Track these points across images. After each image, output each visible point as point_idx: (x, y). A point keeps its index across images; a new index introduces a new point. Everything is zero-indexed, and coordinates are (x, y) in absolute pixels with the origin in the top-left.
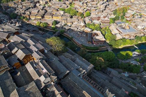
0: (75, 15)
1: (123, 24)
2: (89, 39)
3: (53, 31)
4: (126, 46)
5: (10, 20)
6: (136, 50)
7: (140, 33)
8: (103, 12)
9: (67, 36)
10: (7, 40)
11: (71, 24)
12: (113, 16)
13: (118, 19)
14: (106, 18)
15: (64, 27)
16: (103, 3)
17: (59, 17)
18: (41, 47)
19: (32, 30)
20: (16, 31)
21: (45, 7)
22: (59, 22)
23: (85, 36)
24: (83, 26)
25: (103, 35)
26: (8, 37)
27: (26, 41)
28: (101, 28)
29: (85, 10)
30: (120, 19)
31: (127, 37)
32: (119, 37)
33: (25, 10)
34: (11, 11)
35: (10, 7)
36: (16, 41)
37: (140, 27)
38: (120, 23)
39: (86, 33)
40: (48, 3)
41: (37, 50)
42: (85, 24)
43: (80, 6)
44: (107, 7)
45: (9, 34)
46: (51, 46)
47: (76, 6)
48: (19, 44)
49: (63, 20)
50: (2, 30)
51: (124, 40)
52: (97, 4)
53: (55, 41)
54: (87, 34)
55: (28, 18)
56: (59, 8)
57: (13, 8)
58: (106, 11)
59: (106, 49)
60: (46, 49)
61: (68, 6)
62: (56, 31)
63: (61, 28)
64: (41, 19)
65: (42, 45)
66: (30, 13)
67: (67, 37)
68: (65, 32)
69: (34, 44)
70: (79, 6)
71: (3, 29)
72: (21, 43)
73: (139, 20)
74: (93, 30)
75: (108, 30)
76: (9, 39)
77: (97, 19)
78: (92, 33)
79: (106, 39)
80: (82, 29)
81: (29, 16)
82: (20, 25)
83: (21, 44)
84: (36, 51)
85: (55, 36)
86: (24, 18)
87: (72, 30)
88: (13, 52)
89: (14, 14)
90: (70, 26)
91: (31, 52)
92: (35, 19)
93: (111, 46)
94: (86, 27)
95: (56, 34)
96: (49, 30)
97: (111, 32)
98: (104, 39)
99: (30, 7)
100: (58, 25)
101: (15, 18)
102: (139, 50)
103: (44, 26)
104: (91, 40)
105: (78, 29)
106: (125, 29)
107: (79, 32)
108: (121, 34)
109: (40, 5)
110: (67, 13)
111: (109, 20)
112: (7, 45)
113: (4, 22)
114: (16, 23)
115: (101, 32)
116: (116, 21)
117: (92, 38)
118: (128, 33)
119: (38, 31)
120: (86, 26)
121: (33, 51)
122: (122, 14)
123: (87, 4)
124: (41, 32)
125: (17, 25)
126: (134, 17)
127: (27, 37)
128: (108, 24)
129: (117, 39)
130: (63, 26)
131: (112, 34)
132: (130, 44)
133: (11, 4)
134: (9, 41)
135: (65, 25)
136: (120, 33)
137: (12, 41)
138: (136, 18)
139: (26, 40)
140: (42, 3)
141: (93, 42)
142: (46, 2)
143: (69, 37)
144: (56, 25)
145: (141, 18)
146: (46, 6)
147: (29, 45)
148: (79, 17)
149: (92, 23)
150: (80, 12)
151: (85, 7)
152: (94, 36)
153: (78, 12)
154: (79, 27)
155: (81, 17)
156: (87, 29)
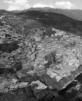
1: (57, 66)
2: (28, 94)
4: (68, 84)
6: (77, 83)
7: (73, 68)
8: (34, 61)
12: (46, 62)
13: (52, 63)
14: (40, 66)
16: (32, 53)
23: (22, 93)
24: (16, 83)
25: (43, 83)
28: (39, 77)
29: (13, 64)
30: (53, 62)
31: (65, 76)
32: (58, 78)
37: (70, 64)
38: (54, 66)
39: (23, 88)
42: (19, 79)
43: (6, 62)
44: (37, 56)
51: (63, 79)
52: (26, 55)
58: (37, 59)
59: (52, 96)
73: (67, 59)
74: (30, 82)
75: (46, 76)
77: (30, 70)
78: (30, 86)
79: (47, 86)
80: (16, 87)
93: (55, 90)
94: (21, 82)
97: (49, 77)
98: (46, 87)
102: (79, 83)
104: (32, 94)
105: (9, 88)
106: (61, 69)
107: (12, 91)
108: (60, 75)
111: (43, 66)
115: (40, 81)
116: (50, 66)
117: (32, 92)
118: (64, 72)
120: (20, 81)
122: (52, 58)
123: (14, 58)
126: (63, 58)
128: (44, 70)
129: (58, 81)
131: (52, 78)
132: (70, 80)
136: (58, 74)
138: (64, 58)
141: (36, 95)
145: (67, 57)
148: (7, 75)
149: (26, 76)
150: (8, 68)
151: (12, 61)
152: (34, 88)
153: (4, 69)
154: (11, 85)
155: (11, 73)
156: (22, 85)
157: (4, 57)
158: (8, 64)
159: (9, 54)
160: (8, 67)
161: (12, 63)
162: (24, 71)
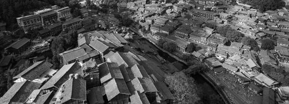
0: (237, 41)
3: (183, 61)
5: (120, 27)
9: (212, 81)
10: (103, 57)
11: (225, 57)
15: (208, 59)
17: (202, 38)
18: (152, 88)
19: (146, 51)
20: (122, 45)
21: (180, 16)
22: (200, 48)
23: (256, 92)
24: (252, 68)
26: (106, 52)
27: (129, 68)
29: (261, 34)
33: (146, 17)
34: (127, 15)
35: (128, 9)
36: (114, 63)
39: (260, 86)
40: (187, 12)
41: (142, 90)
42: (260, 65)
43: (250, 26)
45: (109, 48)
46: (173, 92)
47: (241, 23)
48: (117, 68)
49: (209, 45)
50: (103, 40)
53: (183, 84)
54: (261, 88)
55: (147, 29)
56: (204, 23)
57: (131, 10)
60: (160, 96)
61: (223, 22)
62: (190, 65)
63: (201, 60)
64: (166, 35)
65: (156, 84)
66: (153, 22)
67: (211, 83)
68: (207, 70)
69: (142, 77)
70: (248, 25)
71: (105, 38)
72: (122, 68)
74: (280, 85)
76: (105, 56)
78: (276, 92)
80: (250, 74)
81: (150, 25)
82: (131, 37)
83: (119, 70)
84: (141, 92)
85: (186, 73)
86: (141, 27)
87: (225, 70)
88: (103, 80)
89: (129, 19)
90: (222, 62)
91: (132, 91)
92: (157, 34)
94: (261, 72)
95: (189, 70)
96: (177, 59)
99: (156, 12)
100: (197, 54)
101: (127, 26)
103: (169, 48)
105: (238, 71)
107: (241, 77)
109: (172, 12)
110: (219, 35)
112: (98, 66)
113: (111, 28)
114: (125, 33)
119: (156, 55)
120: (260, 69)
121: (135, 90)
123: (266, 24)
124: (161, 58)
125: (127, 36)
127: (134, 61)
130: (206, 58)
133: (131, 6)
134: (104, 58)
135: (211, 57)
137: (109, 60)
139: (131, 65)
140: (176, 10)
142: (183, 9)
143: (215, 85)
144: (193, 51)
146: (183, 15)
147: (132, 77)
148: (244, 47)
149: (276, 67)
150: (249, 38)
151: (261, 28)
152: (284, 100)
153: (243, 36)
154: (243, 67)
155: (250, 48)
156: (261, 78)
157: (251, 17)
158: (253, 30)
159: (259, 14)
160: (250, 35)
161: (260, 32)
162: (275, 56)
